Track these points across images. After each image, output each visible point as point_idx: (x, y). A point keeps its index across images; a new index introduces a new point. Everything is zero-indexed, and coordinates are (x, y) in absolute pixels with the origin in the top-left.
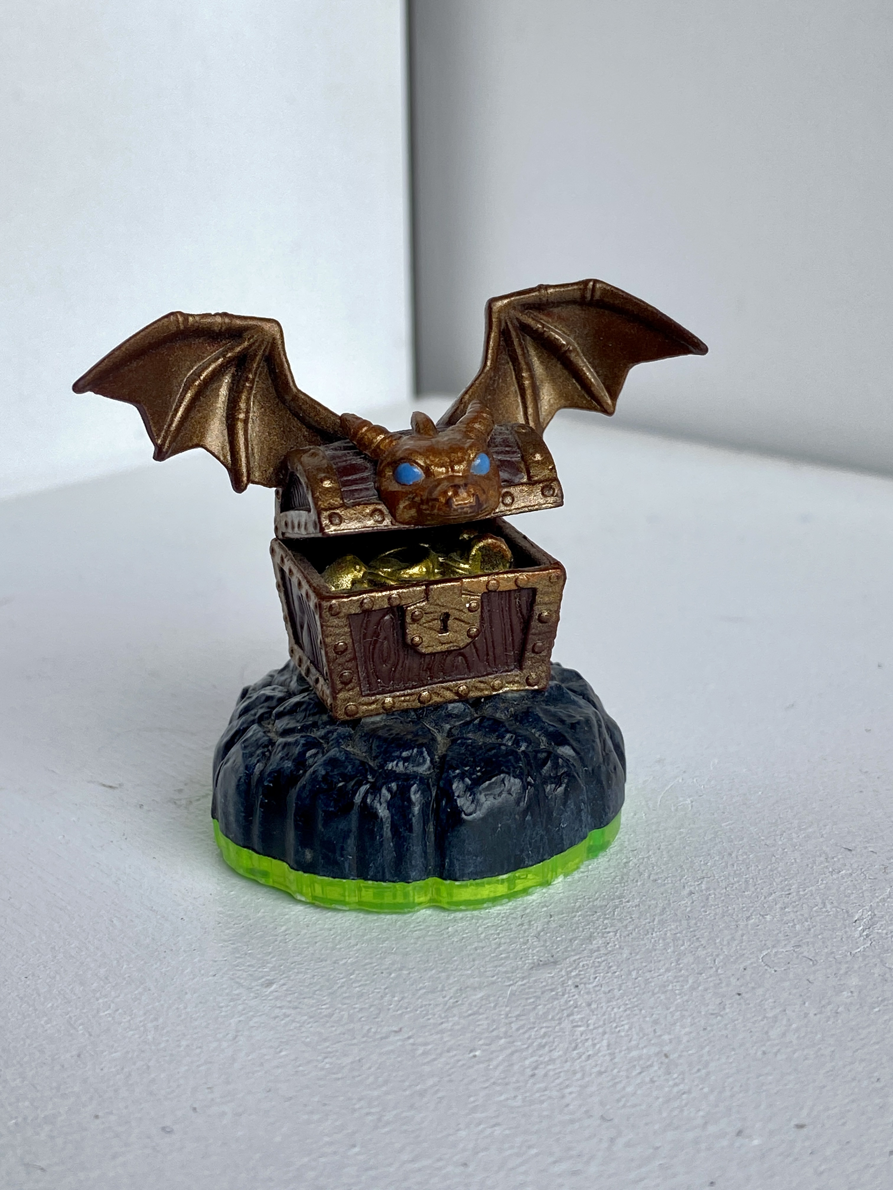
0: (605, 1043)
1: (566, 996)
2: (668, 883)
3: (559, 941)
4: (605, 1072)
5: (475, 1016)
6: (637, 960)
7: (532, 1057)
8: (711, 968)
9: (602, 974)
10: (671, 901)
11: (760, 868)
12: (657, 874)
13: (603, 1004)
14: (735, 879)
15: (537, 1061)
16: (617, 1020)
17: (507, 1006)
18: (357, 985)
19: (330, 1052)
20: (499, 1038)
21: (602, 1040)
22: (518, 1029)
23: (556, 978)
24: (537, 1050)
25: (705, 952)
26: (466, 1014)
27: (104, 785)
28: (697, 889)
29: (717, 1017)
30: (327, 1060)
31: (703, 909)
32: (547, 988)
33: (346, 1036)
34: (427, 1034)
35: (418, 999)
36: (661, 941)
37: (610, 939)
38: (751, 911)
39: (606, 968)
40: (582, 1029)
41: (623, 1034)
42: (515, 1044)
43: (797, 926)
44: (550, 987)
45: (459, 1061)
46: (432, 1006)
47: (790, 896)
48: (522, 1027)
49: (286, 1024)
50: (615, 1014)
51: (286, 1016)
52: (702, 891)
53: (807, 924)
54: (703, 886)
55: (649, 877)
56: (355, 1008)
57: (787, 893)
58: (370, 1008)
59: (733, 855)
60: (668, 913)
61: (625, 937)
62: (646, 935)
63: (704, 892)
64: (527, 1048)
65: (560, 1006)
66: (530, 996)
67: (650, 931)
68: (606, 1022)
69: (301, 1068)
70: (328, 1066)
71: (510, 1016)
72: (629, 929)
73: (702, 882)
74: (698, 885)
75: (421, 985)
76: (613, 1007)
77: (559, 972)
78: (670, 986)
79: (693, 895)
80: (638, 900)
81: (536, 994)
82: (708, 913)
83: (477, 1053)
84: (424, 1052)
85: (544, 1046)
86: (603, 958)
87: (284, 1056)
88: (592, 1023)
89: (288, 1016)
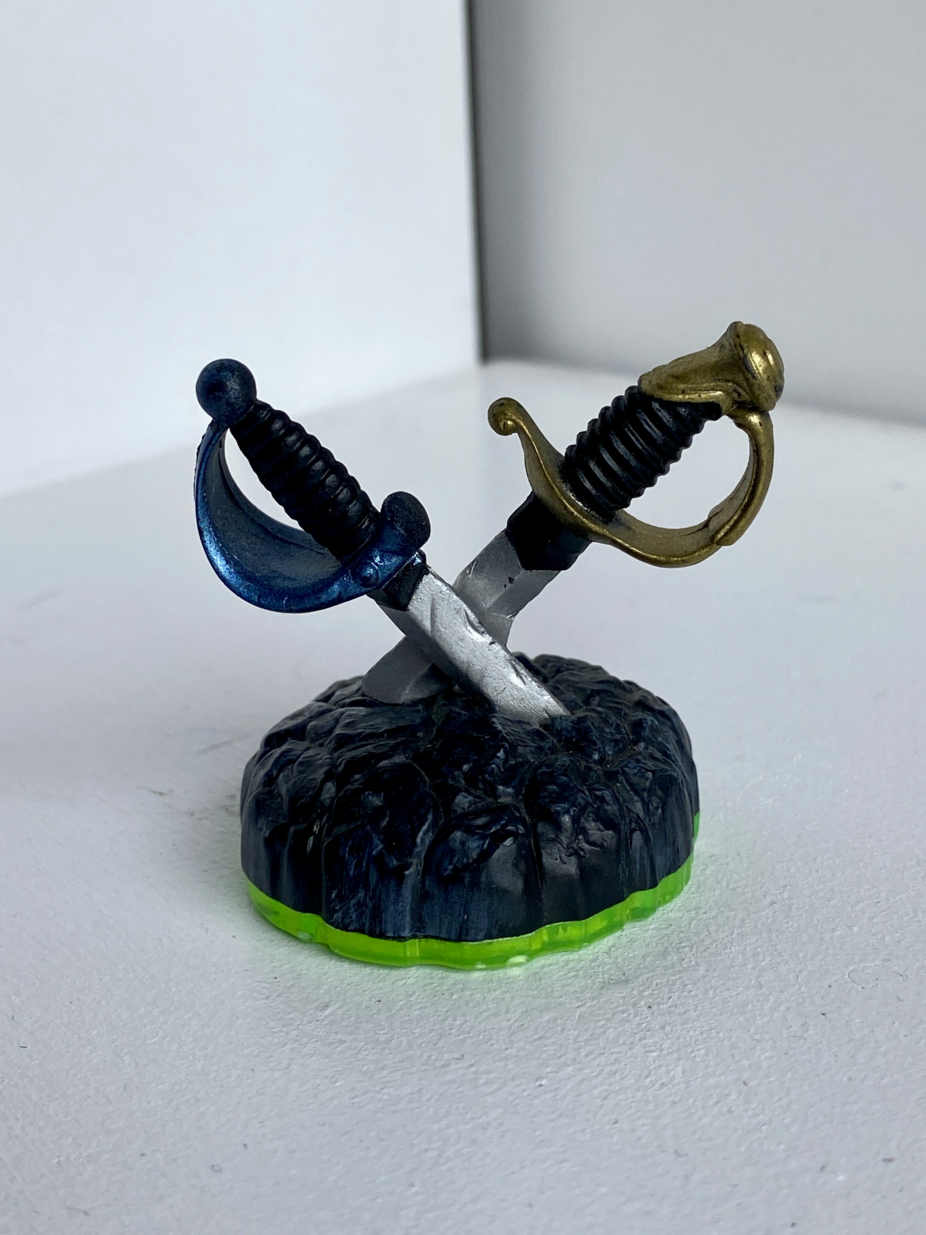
0: (679, 1069)
1: (638, 1018)
2: (748, 892)
3: (631, 957)
4: (680, 1101)
5: (541, 1041)
6: (714, 977)
7: (602, 1085)
9: (677, 994)
10: (751, 912)
11: (846, 874)
12: (736, 882)
13: (678, 1027)
14: (820, 887)
15: (607, 1090)
16: (693, 1044)
17: (575, 1030)
18: (417, 1007)
19: (389, 1082)
20: (566, 1064)
21: (677, 1066)
22: (587, 1055)
23: (628, 998)
24: (607, 1078)
25: (787, 968)
26: (532, 1039)
27: (154, 792)
28: (779, 898)
29: (800, 1039)
30: (385, 1091)
32: (618, 1009)
33: (405, 1063)
34: (490, 1061)
35: (481, 1023)
36: (740, 956)
37: (686, 954)
38: (837, 922)
39: (681, 987)
40: (655, 1054)
41: (698, 1059)
42: (585, 1071)
43: (887, 937)
44: (622, 1009)
45: (525, 1090)
46: (495, 1030)
47: (879, 905)
48: (592, 1052)
49: (342, 1051)
50: (691, 1038)
51: (342, 1042)
52: (784, 900)
53: (897, 935)
54: (786, 895)
55: (728, 886)
56: (414, 1033)
57: (875, 901)
58: (430, 1033)
59: (818, 861)
60: (748, 925)
61: (701, 952)
62: (724, 950)
63: (787, 901)
64: (598, 1075)
65: (632, 1029)
66: (600, 1018)
67: (728, 944)
68: (682, 1046)
69: (356, 1100)
70: (385, 1097)
71: (578, 1040)
72: (706, 943)
73: (784, 890)
74: (781, 893)
75: (485, 1007)
76: (688, 1029)
77: (631, 991)
78: (750, 1005)
79: (775, 905)
80: (716, 911)
81: (606, 1016)
82: (790, 924)
83: (543, 1082)
84: (487, 1080)
85: (615, 1073)
86: (678, 976)
87: (339, 1086)
88: (666, 1048)
89: (344, 1042)
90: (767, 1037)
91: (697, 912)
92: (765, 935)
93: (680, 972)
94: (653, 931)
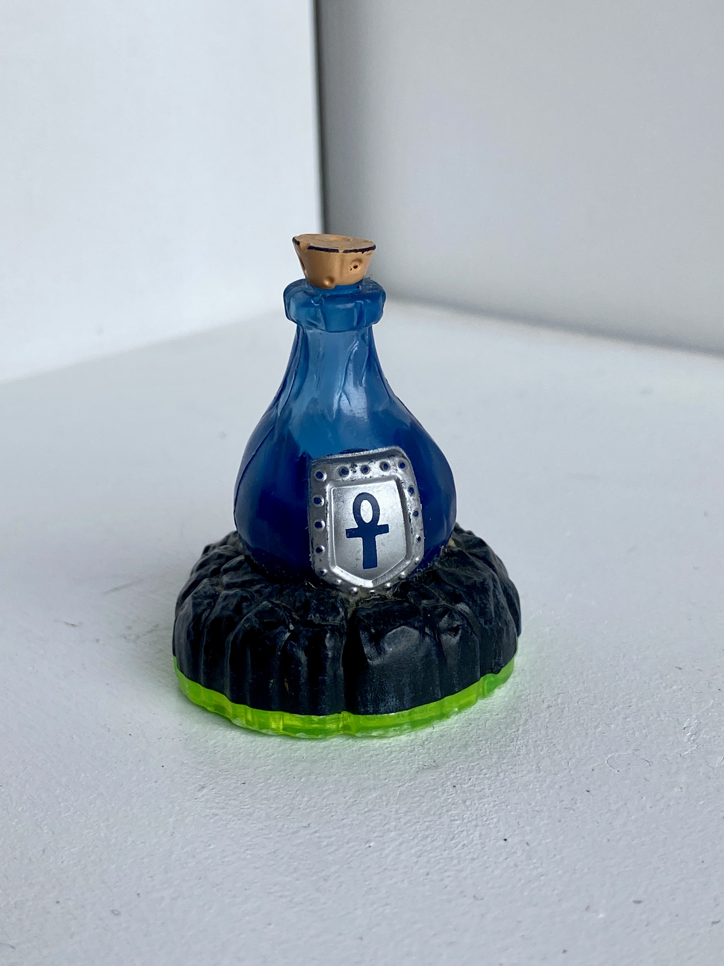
0: (477, 834)
1: (445, 795)
2: (530, 699)
3: (440, 749)
4: (477, 858)
5: (370, 813)
6: (504, 763)
7: (417, 846)
8: (565, 769)
9: (475, 776)
10: (533, 713)
11: (606, 684)
13: (476, 801)
14: (586, 695)
15: (421, 850)
16: (488, 814)
17: (396, 804)
18: (273, 788)
19: (251, 845)
20: (389, 830)
21: (475, 831)
22: (405, 824)
23: (437, 780)
24: (421, 840)
25: (560, 756)
26: (363, 811)
27: (67, 624)
28: (554, 703)
29: (570, 810)
30: (248, 852)
31: (559, 720)
32: (430, 788)
33: (264, 831)
34: (330, 829)
35: (324, 799)
36: (524, 748)
37: (482, 746)
38: (598, 721)
39: (479, 771)
40: (458, 822)
42: (403, 835)
43: (637, 733)
44: (432, 788)
45: (356, 851)
46: (335, 805)
47: (631, 708)
48: (409, 821)
49: (215, 822)
50: (486, 809)
52: (558, 705)
53: (644, 731)
54: (559, 701)
56: (272, 808)
57: (628, 705)
58: (284, 808)
59: (584, 675)
60: (530, 724)
61: (494, 744)
62: (512, 742)
63: (560, 706)
64: (414, 838)
65: (441, 803)
66: (416, 795)
67: (515, 739)
68: (479, 816)
69: (226, 859)
70: (249, 857)
71: (399, 812)
72: (497, 738)
73: (558, 697)
74: (555, 700)
75: (326, 787)
76: (484, 803)
77: (440, 774)
78: (531, 785)
79: (551, 708)
80: (505, 713)
81: (420, 794)
82: (562, 723)
83: (372, 844)
84: (328, 843)
85: (427, 837)
86: (476, 763)
87: (212, 849)
88: (467, 818)
89: (216, 815)
90: (545, 809)
91: (491, 714)
92: (543, 732)
93: (478, 759)
94: (458, 729)
